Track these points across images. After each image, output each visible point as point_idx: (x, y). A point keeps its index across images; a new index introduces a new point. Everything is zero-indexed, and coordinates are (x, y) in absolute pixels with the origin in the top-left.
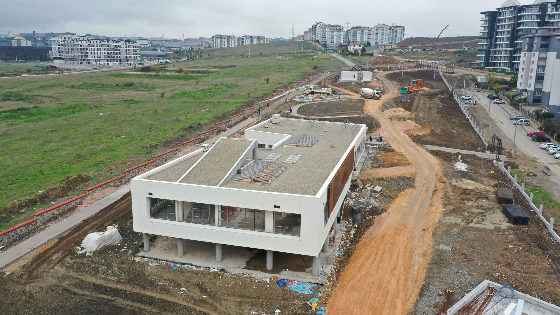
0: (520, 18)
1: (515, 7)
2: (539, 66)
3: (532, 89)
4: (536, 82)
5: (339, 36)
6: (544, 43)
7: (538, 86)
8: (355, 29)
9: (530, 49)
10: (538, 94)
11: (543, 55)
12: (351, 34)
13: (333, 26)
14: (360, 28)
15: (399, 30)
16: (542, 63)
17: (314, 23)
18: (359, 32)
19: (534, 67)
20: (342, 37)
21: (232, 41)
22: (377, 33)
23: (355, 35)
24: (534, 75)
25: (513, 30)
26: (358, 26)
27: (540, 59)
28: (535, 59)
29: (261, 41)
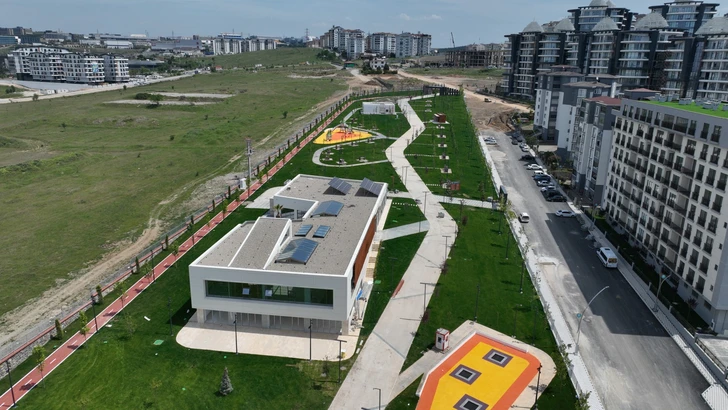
0: (541, 45)
1: (536, 33)
2: (552, 105)
3: (546, 126)
4: (550, 121)
5: (360, 46)
6: (556, 83)
7: (552, 124)
8: (377, 36)
9: (544, 87)
10: (551, 132)
11: (555, 94)
12: (373, 40)
13: (352, 32)
14: (383, 34)
15: (425, 39)
16: (554, 102)
17: (331, 28)
18: (382, 39)
19: (548, 105)
20: (363, 46)
21: (235, 45)
22: (401, 43)
23: (378, 42)
24: (547, 113)
25: (535, 56)
26: (380, 31)
27: (553, 98)
28: (549, 98)
29: (270, 46)
